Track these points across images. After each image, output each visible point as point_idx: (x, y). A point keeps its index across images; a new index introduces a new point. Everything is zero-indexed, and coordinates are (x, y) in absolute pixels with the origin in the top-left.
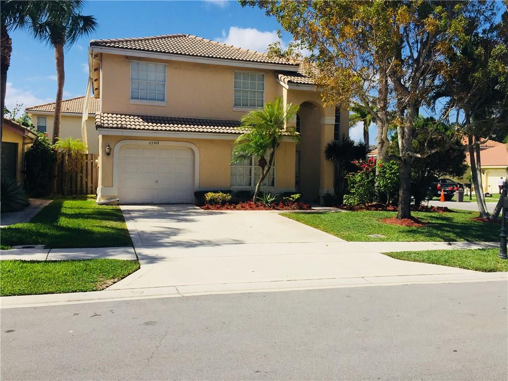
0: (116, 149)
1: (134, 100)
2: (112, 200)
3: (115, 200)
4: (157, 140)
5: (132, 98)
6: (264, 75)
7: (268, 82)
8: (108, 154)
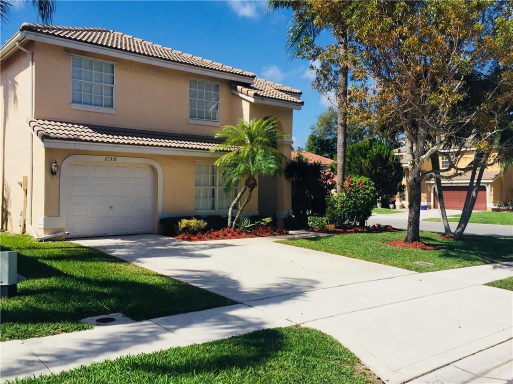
0: (65, 166)
1: (77, 105)
2: (59, 234)
3: (62, 233)
4: (114, 156)
5: (73, 102)
6: (218, 85)
7: (223, 93)
8: (53, 173)
